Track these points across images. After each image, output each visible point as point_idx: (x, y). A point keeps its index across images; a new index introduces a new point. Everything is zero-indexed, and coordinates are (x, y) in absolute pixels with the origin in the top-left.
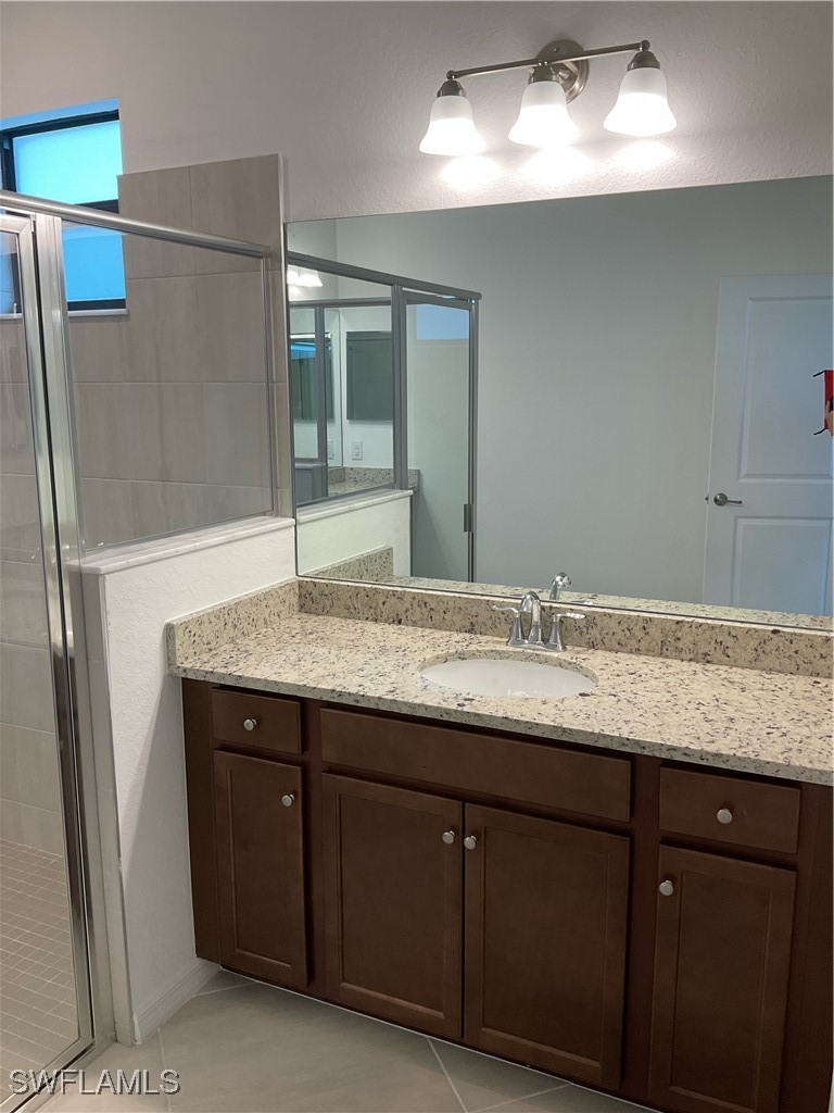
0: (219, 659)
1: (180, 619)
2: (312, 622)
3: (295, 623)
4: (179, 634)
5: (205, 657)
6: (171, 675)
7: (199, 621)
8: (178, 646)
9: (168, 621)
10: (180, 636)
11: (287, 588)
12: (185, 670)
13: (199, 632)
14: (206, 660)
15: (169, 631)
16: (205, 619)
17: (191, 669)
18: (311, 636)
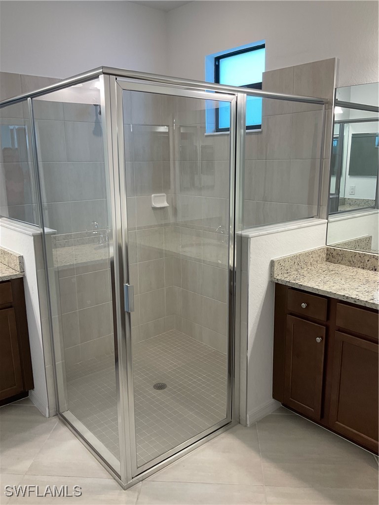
0: (292, 277)
1: (277, 259)
2: (332, 266)
3: (324, 265)
4: (276, 265)
5: (286, 275)
6: (271, 281)
7: (284, 260)
8: (275, 270)
9: (272, 259)
10: (276, 266)
11: (322, 250)
12: (277, 280)
13: (284, 265)
14: (286, 276)
15: (272, 263)
16: (287, 260)
17: (280, 280)
18: (333, 272)
